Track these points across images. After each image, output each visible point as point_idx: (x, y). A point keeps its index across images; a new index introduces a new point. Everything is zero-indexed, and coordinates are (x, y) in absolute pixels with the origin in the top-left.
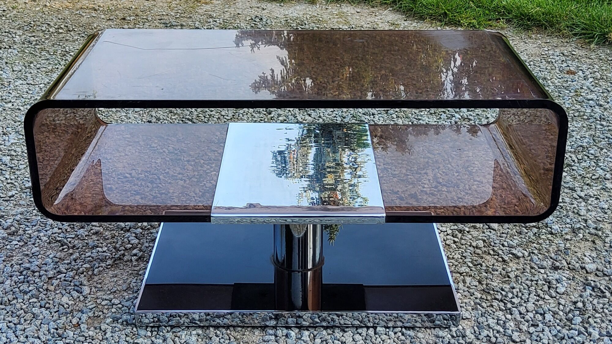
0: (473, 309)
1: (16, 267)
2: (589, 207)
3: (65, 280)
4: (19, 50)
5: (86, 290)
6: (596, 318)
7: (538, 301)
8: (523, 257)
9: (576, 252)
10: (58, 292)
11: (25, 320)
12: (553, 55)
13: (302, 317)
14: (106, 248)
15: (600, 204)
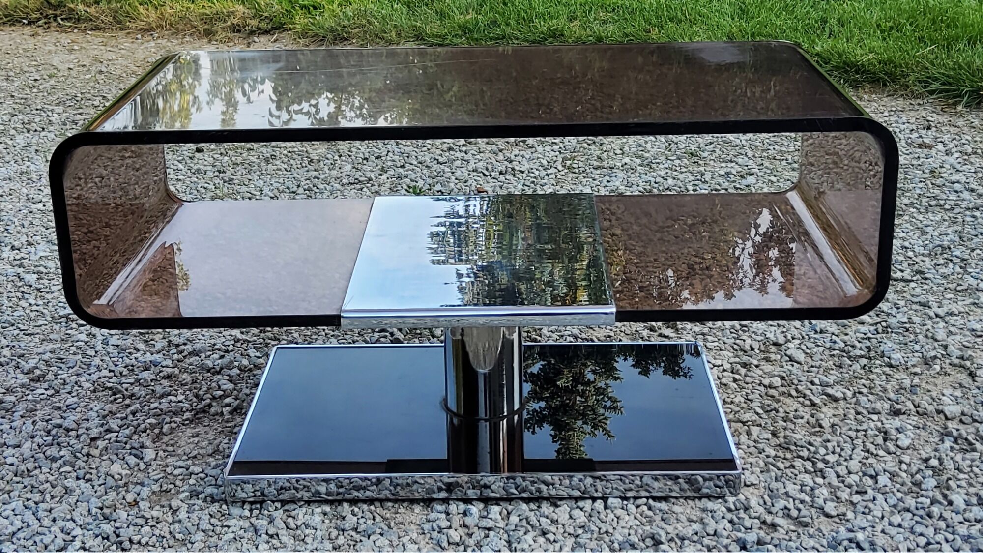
0: (762, 472)
1: (41, 424)
2: (952, 329)
3: (117, 442)
4: (57, 133)
5: (149, 454)
6: (959, 480)
7: (867, 458)
8: (845, 399)
9: (929, 391)
10: (104, 458)
11: (52, 497)
12: (897, 122)
13: (489, 487)
14: (183, 397)
15: (968, 324)
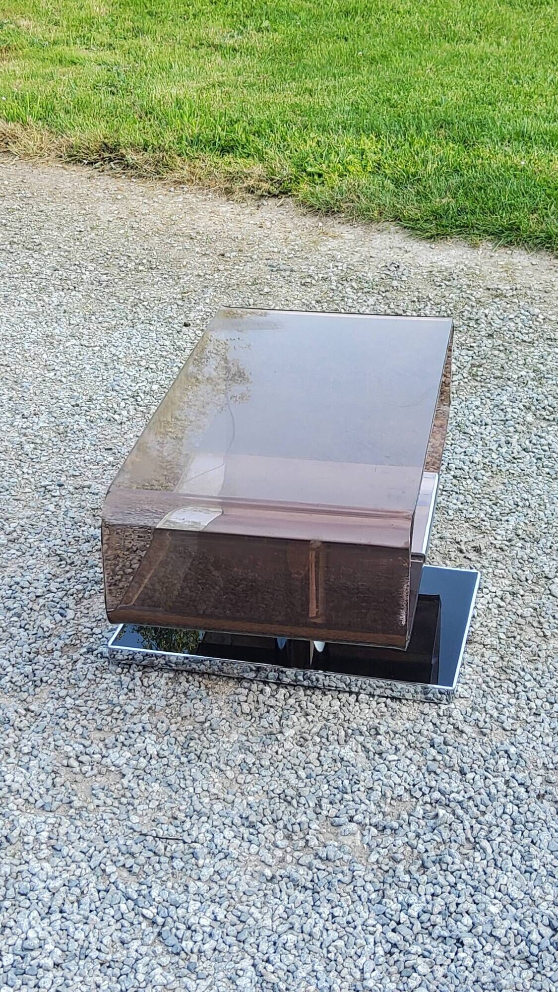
1: (7, 580)
3: (52, 601)
5: (70, 614)
10: (41, 613)
